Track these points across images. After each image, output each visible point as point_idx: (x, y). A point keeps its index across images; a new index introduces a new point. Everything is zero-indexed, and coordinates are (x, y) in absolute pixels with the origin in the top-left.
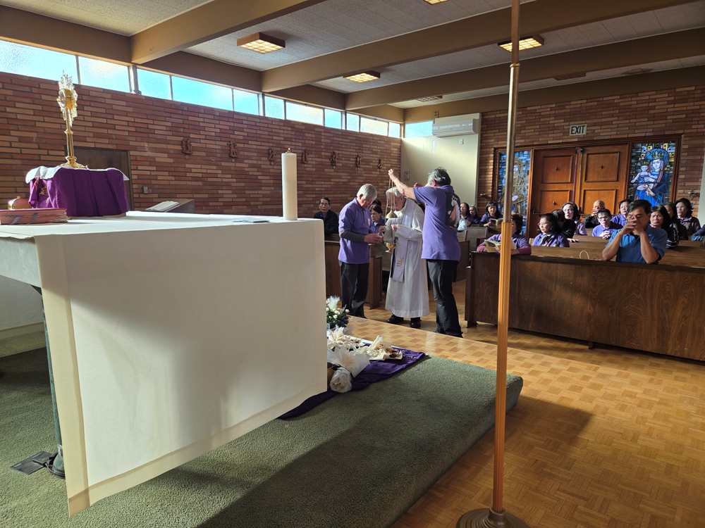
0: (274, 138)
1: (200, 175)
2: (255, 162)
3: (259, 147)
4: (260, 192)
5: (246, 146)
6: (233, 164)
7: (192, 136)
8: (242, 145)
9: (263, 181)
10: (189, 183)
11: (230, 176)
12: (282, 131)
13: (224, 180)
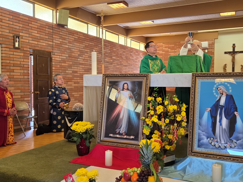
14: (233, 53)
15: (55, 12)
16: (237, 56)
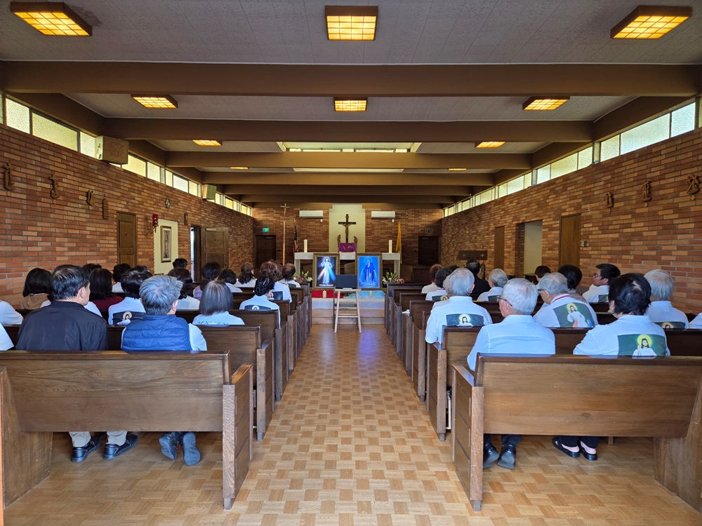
1: (618, 227)
2: (671, 201)
3: (678, 179)
4: (673, 242)
5: (662, 182)
6: (646, 210)
7: (616, 188)
8: (657, 183)
9: (680, 227)
10: (611, 236)
11: (642, 224)
13: (637, 230)
14: (347, 224)
15: (199, 186)
16: (351, 227)
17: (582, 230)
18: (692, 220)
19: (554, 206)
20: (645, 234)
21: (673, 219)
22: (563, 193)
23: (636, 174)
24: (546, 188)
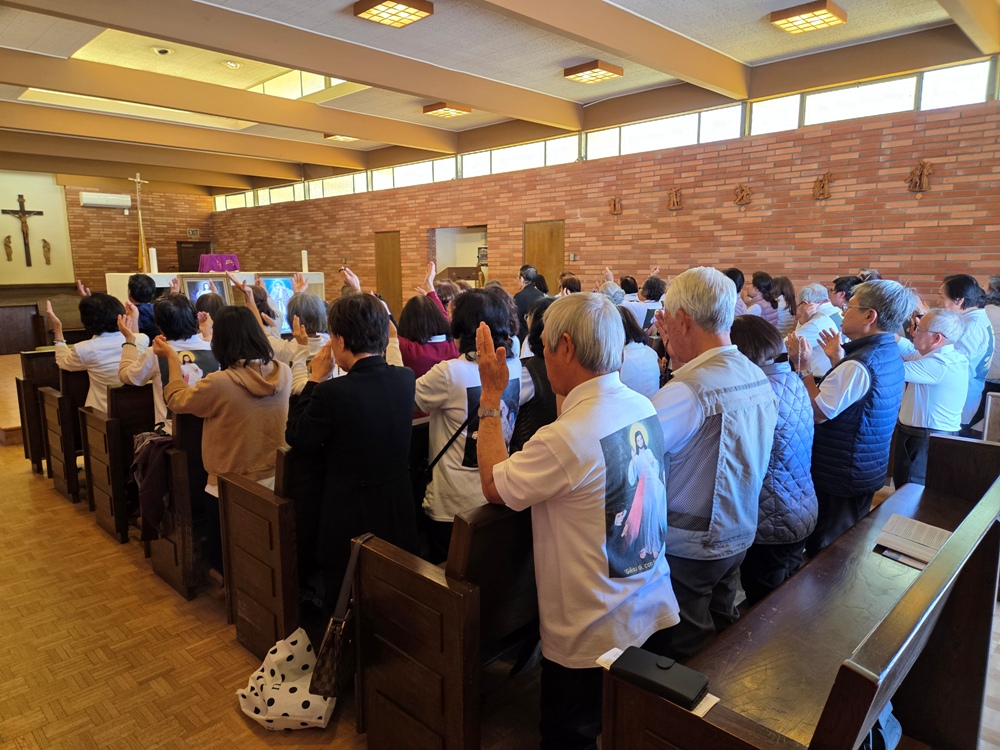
0: (752, 167)
1: (630, 238)
2: (711, 211)
3: (720, 188)
4: (714, 255)
5: (698, 190)
6: (675, 219)
7: (624, 192)
8: (692, 191)
9: (723, 239)
10: (616, 248)
11: (668, 235)
12: (772, 153)
13: (660, 241)
14: (22, 214)
17: (566, 240)
18: (739, 232)
19: (510, 208)
20: (672, 246)
21: (713, 231)
22: (528, 193)
23: (658, 178)
24: (493, 184)
